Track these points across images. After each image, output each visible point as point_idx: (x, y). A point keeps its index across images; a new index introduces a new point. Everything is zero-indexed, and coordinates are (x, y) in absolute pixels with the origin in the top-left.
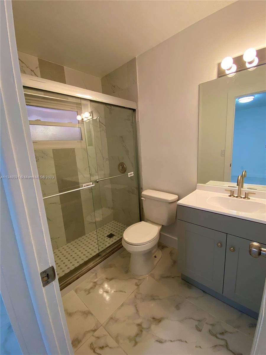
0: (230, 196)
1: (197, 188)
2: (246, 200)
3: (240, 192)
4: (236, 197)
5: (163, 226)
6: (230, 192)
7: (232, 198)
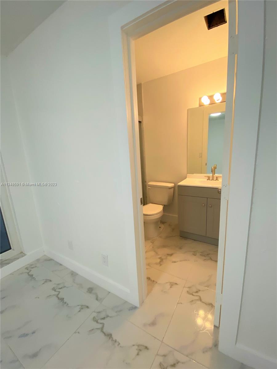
0: (208, 180)
1: (187, 177)
2: (217, 181)
3: (213, 177)
4: (211, 180)
5: (164, 205)
6: (207, 177)
7: (209, 181)
